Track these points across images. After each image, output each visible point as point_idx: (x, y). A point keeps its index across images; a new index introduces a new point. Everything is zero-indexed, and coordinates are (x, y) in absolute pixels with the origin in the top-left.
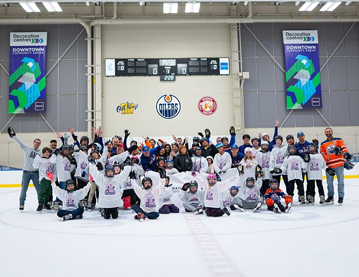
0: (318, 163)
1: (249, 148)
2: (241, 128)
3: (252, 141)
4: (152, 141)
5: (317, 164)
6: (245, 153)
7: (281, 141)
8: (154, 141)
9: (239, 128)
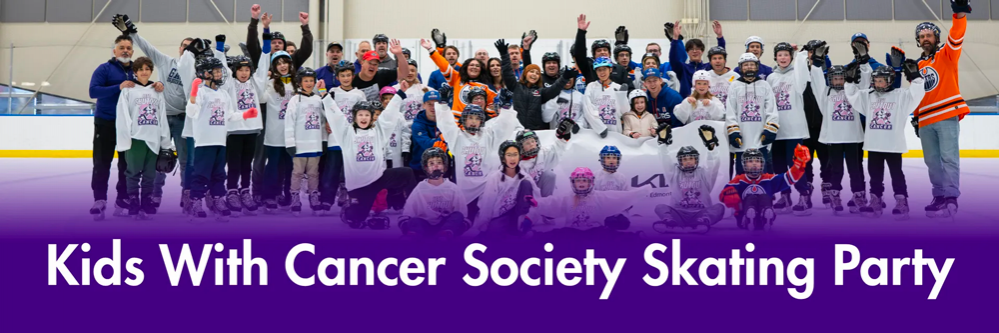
0: (891, 112)
1: (703, 71)
2: (701, 21)
3: (710, 56)
4: (450, 50)
5: (888, 115)
6: (694, 83)
7: (788, 57)
8: (455, 49)
9: (696, 21)
